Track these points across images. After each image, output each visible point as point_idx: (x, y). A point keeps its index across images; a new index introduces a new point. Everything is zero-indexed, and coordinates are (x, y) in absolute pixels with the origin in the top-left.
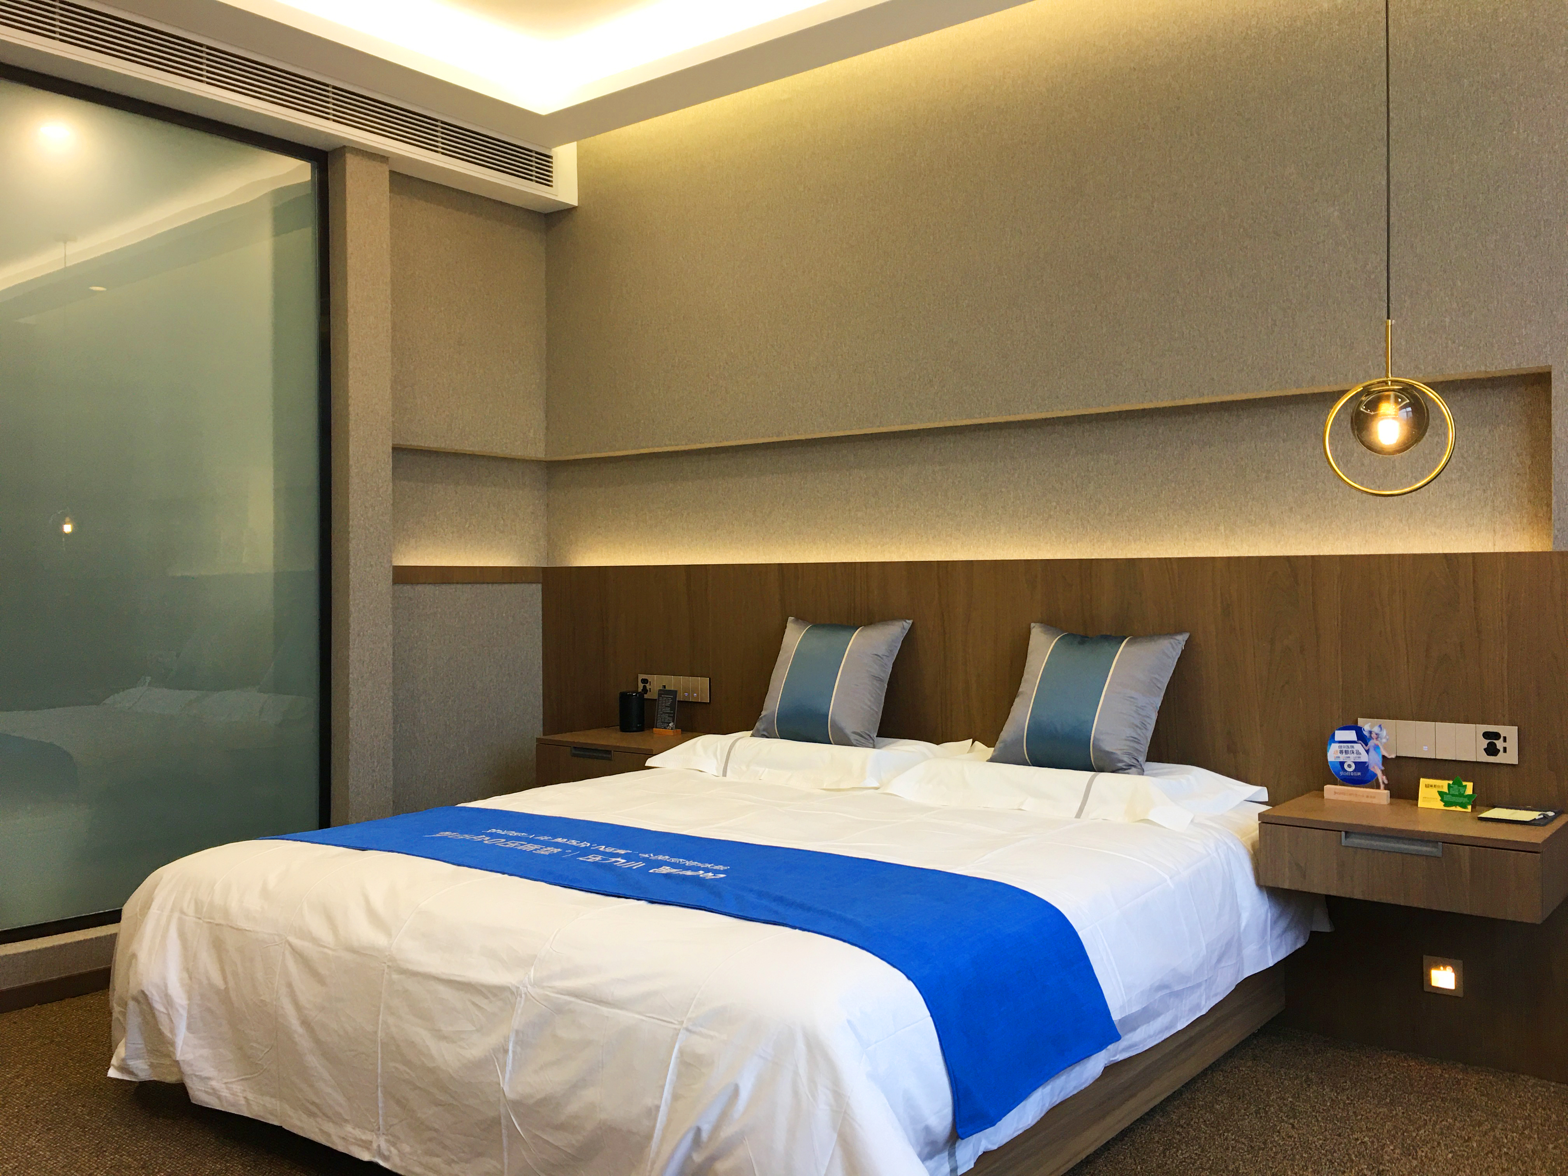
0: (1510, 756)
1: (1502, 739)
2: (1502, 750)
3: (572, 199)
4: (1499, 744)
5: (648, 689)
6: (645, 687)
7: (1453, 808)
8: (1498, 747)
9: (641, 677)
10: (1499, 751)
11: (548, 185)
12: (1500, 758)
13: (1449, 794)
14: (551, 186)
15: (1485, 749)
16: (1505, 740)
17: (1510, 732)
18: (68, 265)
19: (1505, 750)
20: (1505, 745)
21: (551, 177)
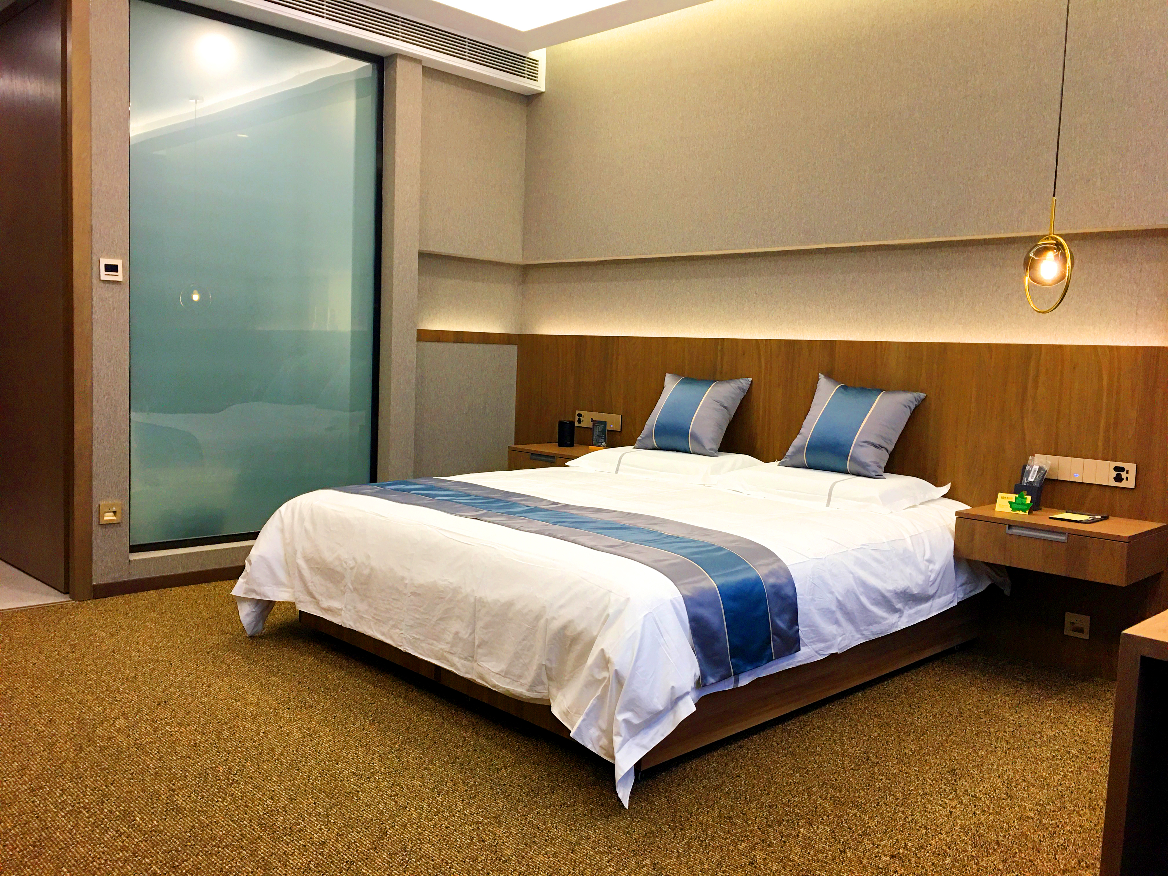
0: (1129, 483)
1: (1125, 472)
2: (1125, 479)
3: (543, 89)
4: (1124, 475)
5: (581, 420)
6: (579, 419)
7: (1018, 512)
8: (1123, 477)
9: (577, 412)
10: (1123, 479)
11: (535, 80)
12: (1123, 484)
13: (1015, 503)
14: (537, 81)
15: (1114, 478)
16: (1127, 472)
17: (1131, 467)
18: (197, 117)
19: (1127, 479)
20: (1127, 475)
21: (537, 74)
